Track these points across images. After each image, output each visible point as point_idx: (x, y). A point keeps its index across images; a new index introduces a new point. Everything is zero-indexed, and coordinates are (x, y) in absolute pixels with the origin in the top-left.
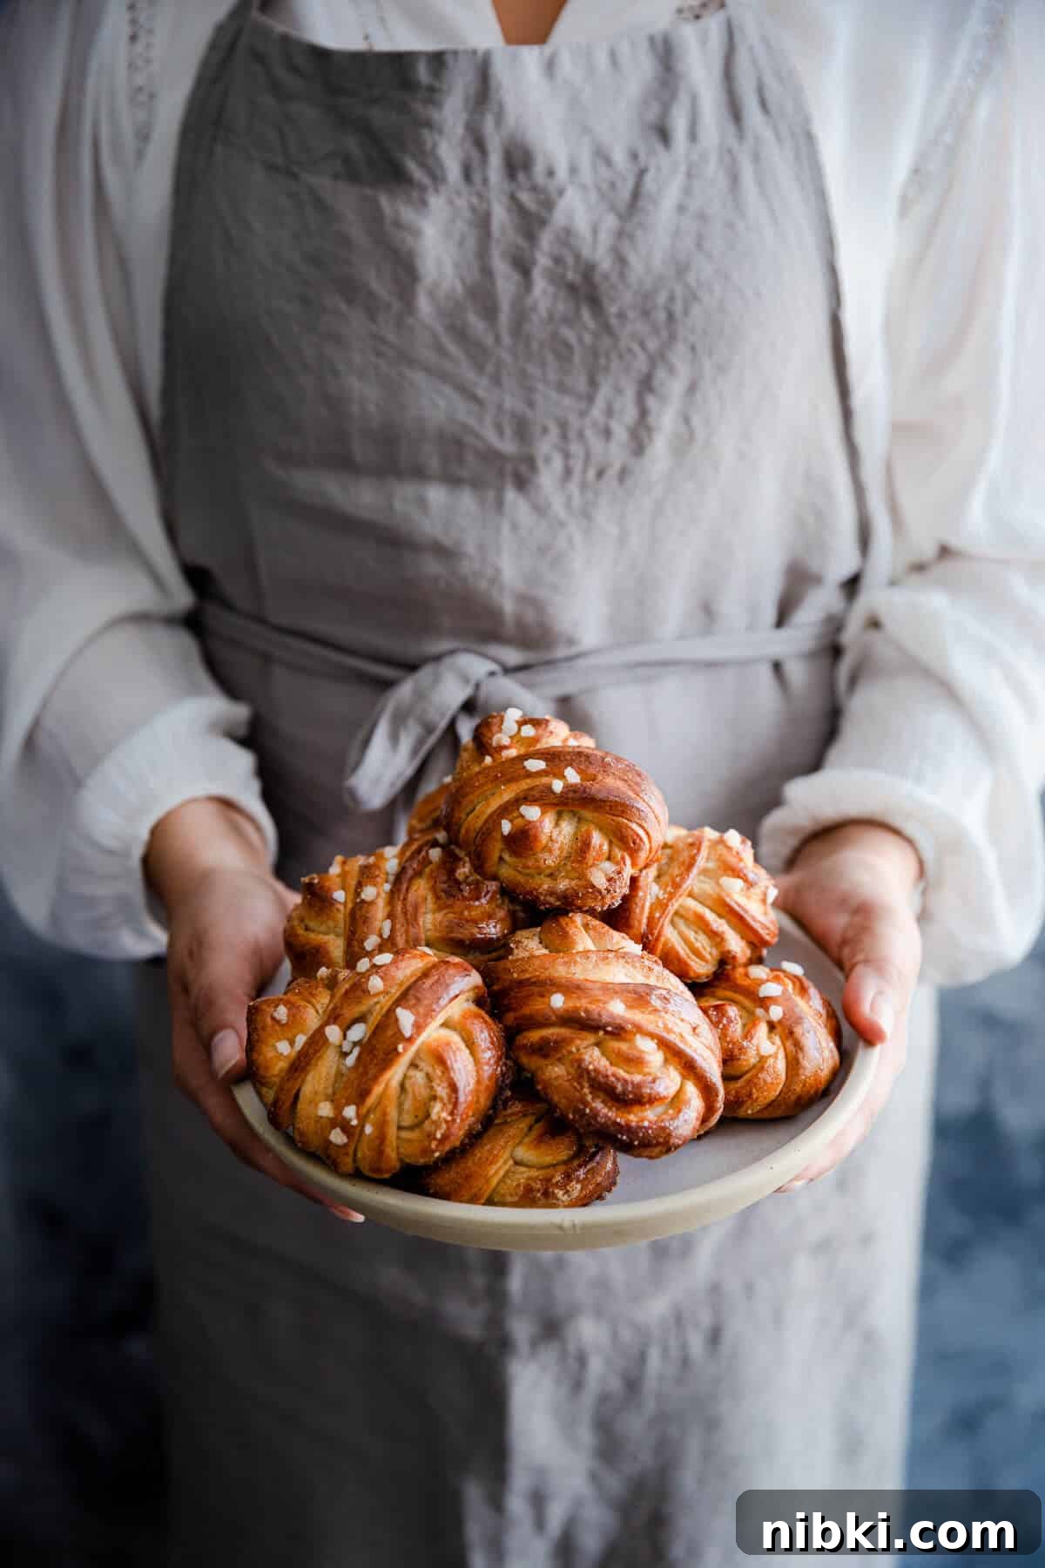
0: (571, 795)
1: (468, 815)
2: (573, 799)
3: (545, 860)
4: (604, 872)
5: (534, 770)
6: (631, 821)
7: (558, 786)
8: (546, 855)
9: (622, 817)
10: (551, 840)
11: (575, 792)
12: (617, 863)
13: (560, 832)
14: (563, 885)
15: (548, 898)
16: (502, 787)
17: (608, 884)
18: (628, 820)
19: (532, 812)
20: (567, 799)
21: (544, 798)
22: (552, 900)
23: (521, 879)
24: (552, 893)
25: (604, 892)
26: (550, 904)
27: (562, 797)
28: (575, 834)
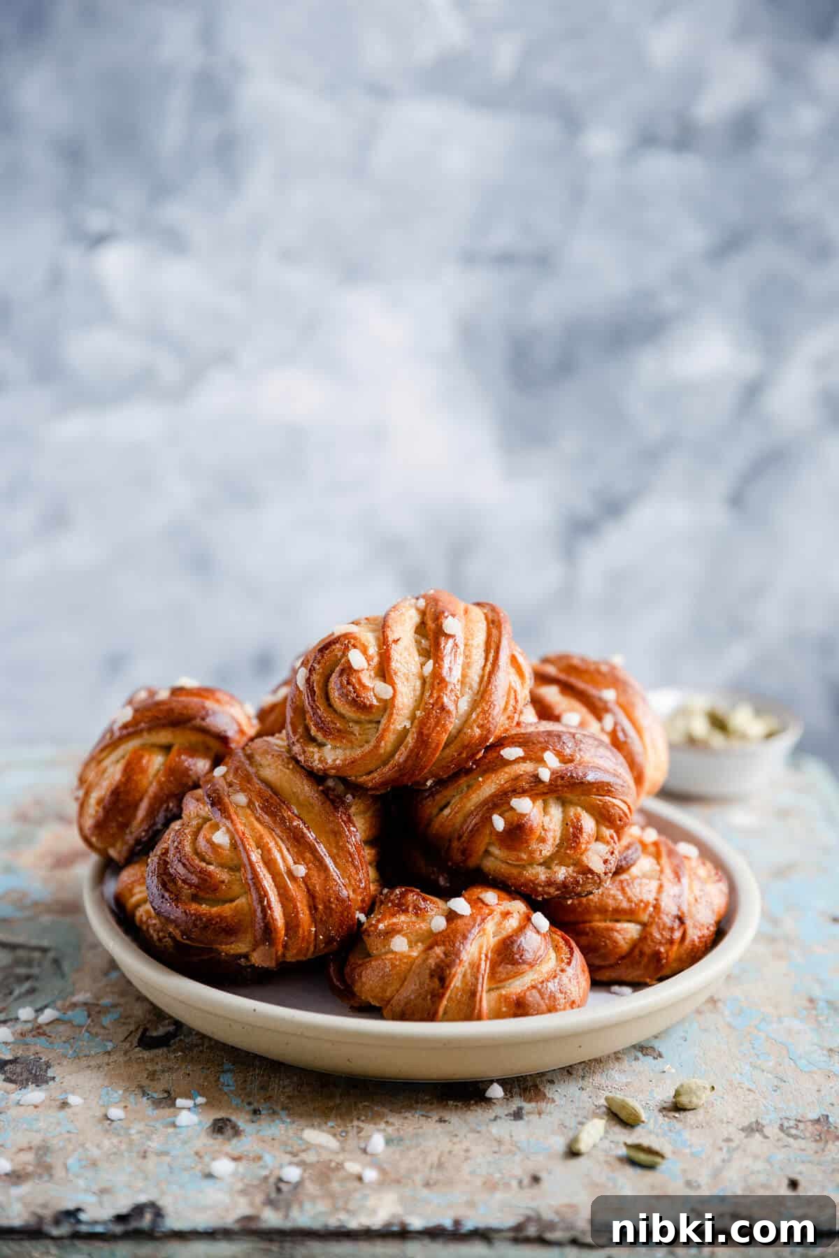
0: (559, 782)
1: (442, 809)
2: (562, 786)
3: (541, 851)
4: (598, 854)
5: (512, 758)
6: (615, 798)
7: (545, 775)
8: (541, 846)
9: (609, 796)
10: (544, 830)
11: (562, 778)
12: (608, 843)
13: (551, 820)
14: (562, 873)
15: (546, 889)
16: (480, 779)
17: (605, 866)
18: (613, 797)
19: (523, 805)
20: (557, 786)
21: (535, 788)
22: (552, 890)
23: (515, 871)
24: (550, 883)
25: (602, 875)
26: (548, 894)
27: (551, 784)
28: (564, 819)
